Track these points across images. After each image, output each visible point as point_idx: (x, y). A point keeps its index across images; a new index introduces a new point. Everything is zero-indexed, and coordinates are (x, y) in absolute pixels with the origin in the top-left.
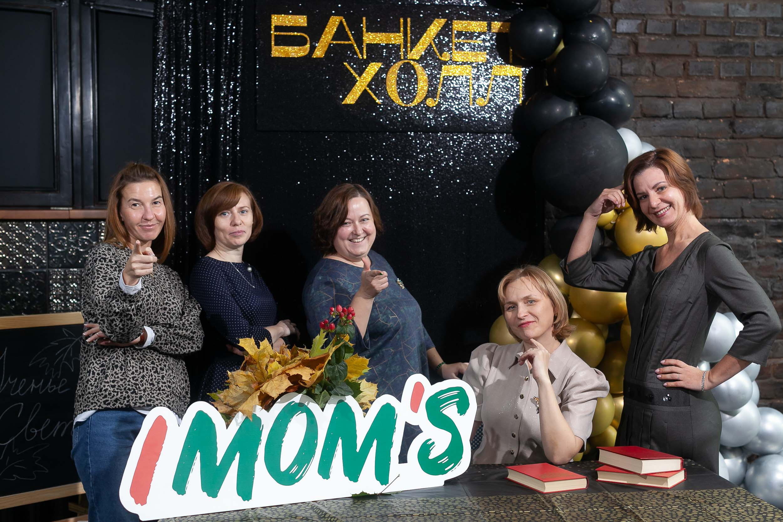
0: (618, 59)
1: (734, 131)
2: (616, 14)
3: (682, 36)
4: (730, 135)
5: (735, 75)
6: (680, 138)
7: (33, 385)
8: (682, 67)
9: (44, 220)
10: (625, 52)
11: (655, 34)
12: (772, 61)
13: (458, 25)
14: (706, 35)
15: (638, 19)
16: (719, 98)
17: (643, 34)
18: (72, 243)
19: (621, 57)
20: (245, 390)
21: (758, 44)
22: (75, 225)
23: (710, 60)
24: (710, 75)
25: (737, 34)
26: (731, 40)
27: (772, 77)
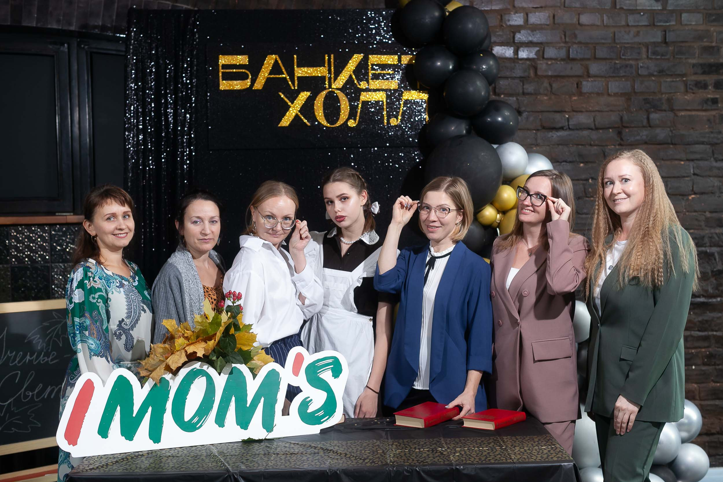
0: (521, 81)
1: (622, 139)
2: (517, 43)
3: (574, 60)
4: (618, 143)
5: (621, 91)
6: (575, 146)
7: (28, 357)
8: (576, 86)
9: (47, 225)
10: (526, 74)
11: (551, 59)
12: (653, 78)
13: (374, 59)
14: (595, 58)
15: (536, 47)
16: (608, 111)
17: (541, 59)
18: (69, 242)
19: (523, 79)
20: (160, 359)
21: (641, 65)
22: (72, 228)
23: (600, 79)
24: (600, 92)
25: (623, 57)
26: (617, 62)
27: (654, 93)
